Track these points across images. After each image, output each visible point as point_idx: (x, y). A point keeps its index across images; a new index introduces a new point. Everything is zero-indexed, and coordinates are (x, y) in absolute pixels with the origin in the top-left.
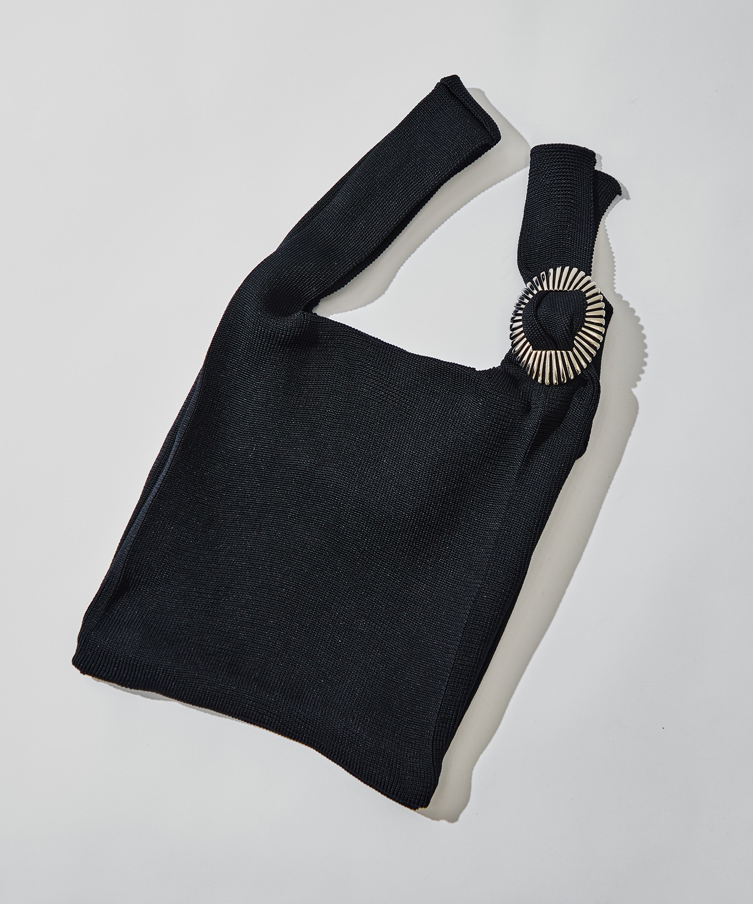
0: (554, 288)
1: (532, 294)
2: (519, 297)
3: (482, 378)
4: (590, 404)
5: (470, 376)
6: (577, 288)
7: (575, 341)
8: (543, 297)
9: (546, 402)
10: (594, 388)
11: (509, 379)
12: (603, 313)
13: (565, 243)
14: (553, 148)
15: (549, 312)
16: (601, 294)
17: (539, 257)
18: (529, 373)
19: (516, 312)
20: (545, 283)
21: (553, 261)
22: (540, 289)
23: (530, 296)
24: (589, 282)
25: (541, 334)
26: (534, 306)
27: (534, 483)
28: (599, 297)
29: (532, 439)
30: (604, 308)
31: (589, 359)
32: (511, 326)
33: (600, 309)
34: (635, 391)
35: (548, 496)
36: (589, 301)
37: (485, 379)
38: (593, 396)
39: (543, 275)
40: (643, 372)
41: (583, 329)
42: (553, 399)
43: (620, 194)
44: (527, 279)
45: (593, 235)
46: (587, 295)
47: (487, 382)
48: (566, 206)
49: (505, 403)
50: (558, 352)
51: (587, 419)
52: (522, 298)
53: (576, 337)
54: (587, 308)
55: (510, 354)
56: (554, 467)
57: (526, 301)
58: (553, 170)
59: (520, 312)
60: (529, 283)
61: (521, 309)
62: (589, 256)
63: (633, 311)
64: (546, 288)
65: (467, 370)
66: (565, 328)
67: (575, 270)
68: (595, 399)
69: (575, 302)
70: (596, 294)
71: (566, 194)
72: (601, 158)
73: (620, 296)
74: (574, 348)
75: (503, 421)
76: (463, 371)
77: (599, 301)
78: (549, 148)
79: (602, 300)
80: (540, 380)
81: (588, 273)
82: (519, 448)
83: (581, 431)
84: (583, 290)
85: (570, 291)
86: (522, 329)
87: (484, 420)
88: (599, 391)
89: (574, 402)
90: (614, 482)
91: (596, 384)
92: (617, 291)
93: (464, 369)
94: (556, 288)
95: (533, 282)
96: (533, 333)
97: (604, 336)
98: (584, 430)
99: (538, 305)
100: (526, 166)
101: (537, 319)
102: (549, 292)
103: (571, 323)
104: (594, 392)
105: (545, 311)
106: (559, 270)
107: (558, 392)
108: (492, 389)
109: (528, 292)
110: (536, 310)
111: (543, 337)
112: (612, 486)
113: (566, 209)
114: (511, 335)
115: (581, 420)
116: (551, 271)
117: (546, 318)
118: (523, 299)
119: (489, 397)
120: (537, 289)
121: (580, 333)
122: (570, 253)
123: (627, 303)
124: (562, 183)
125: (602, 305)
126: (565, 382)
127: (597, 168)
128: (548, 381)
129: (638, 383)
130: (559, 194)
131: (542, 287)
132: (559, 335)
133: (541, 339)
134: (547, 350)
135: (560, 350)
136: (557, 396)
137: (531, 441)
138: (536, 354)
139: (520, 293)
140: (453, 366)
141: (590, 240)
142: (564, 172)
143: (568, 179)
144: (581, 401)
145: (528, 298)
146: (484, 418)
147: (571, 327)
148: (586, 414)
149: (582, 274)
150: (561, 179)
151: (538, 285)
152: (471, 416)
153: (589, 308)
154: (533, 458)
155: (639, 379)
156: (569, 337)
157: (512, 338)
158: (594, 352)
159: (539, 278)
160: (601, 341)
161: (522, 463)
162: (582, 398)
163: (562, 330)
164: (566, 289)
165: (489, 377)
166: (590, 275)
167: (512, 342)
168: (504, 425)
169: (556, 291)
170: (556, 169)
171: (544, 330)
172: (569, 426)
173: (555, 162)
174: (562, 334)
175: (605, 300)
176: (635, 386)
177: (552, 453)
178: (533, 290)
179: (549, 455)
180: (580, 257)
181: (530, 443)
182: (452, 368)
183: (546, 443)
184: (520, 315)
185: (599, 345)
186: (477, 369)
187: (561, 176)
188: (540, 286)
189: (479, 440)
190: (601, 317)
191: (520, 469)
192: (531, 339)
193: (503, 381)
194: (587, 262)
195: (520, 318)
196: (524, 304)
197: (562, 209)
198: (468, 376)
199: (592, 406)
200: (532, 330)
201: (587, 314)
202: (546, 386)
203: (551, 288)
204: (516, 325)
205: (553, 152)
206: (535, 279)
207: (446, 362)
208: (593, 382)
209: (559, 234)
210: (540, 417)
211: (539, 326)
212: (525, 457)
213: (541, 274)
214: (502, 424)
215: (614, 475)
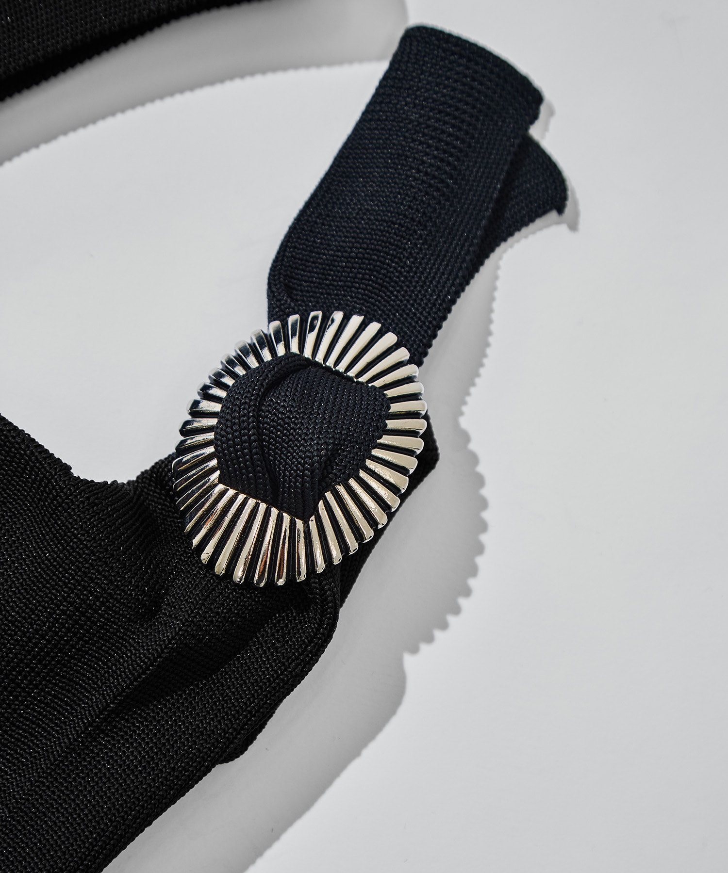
0: (326, 358)
1: (273, 351)
2: (241, 345)
3: (76, 497)
4: (297, 659)
5: (49, 482)
6: (378, 383)
7: (321, 503)
8: (293, 372)
9: (198, 613)
10: (320, 625)
11: (138, 524)
12: (411, 464)
13: (395, 268)
14: (456, 45)
15: (290, 411)
16: (426, 417)
17: (323, 274)
18: (189, 526)
19: (219, 375)
20: (311, 338)
21: (351, 297)
22: (294, 348)
23: (267, 356)
24: (409, 380)
25: (252, 458)
26: (262, 384)
27: (93, 787)
28: (419, 425)
29: (132, 684)
30: (418, 452)
31: (336, 555)
32: (196, 403)
33: (409, 452)
34: (410, 662)
35: (112, 832)
36: (391, 424)
37: (83, 502)
38: (310, 642)
39: (315, 318)
40: (444, 626)
41: (352, 482)
42: (218, 613)
43: (560, 210)
44: (276, 312)
45: (464, 277)
46: (395, 408)
47: (84, 513)
48: (430, 186)
49: (104, 576)
50: (274, 512)
51: (274, 688)
52: (245, 351)
53: (329, 495)
54: (380, 438)
55: (166, 466)
56: (153, 769)
57: (253, 362)
58: (436, 93)
59: (229, 381)
60: (277, 323)
61: (234, 375)
62: (434, 319)
63: (480, 481)
64: (308, 353)
65: (49, 464)
66: (312, 465)
67: (390, 338)
68: (311, 652)
69: (359, 413)
70: (414, 415)
71: (442, 160)
72: (551, 113)
73: (466, 437)
74: (313, 518)
75: (83, 614)
76: (41, 464)
77: (413, 433)
78: (447, 42)
79: (421, 432)
80: (205, 556)
81: (417, 359)
82: (94, 689)
83: (250, 712)
84: (390, 393)
85: (358, 383)
86: (213, 422)
87: (41, 596)
88: (328, 638)
89: (263, 636)
90: (277, 847)
91: (329, 619)
92: (464, 422)
93: (45, 459)
94: (330, 363)
95: (284, 324)
96: (235, 444)
97: (391, 516)
98: (258, 711)
99: (275, 385)
100: (379, 59)
101: (257, 417)
102: (311, 363)
103: (329, 459)
104: (315, 634)
105: (283, 406)
106: (356, 321)
107: (236, 601)
108: (88, 532)
109: (264, 341)
110: (265, 395)
111: (253, 464)
112: (269, 854)
113: (427, 193)
114: (187, 423)
115: (261, 687)
116: (338, 316)
117: (279, 424)
118: (247, 354)
119: (72, 547)
120: (287, 346)
121: (341, 489)
122: (396, 296)
123: (474, 459)
124: (443, 132)
125: (418, 445)
126: (262, 585)
127: (535, 132)
128: (224, 566)
129: (424, 648)
130: (427, 154)
131: (302, 345)
132: (291, 475)
133: (247, 467)
134: (250, 495)
135: (281, 509)
136: (230, 609)
137: (128, 687)
138: (222, 494)
139: (248, 338)
140: (23, 440)
141: (453, 285)
142: (457, 109)
143: (460, 129)
144: (279, 642)
145: (259, 358)
146: (41, 590)
147: (326, 468)
148: (278, 676)
149: (403, 354)
150: (445, 123)
151: (294, 335)
152: (14, 573)
153: (386, 440)
154: (115, 727)
155: (430, 639)
156: (313, 488)
157: (186, 431)
158: (353, 545)
159: (304, 321)
160: (380, 526)
161: (86, 729)
162: (283, 636)
163: (303, 466)
164: (352, 373)
165: (93, 502)
166: (419, 364)
167: (182, 442)
168: (82, 627)
169: (328, 369)
170: (444, 96)
171: (262, 447)
172: (229, 687)
173: (448, 78)
174: (298, 475)
175: (428, 436)
176: (415, 650)
177: (164, 735)
178: (278, 341)
179: (155, 735)
180: (415, 314)
181: (123, 691)
182: (18, 443)
183: (160, 703)
184: (224, 386)
185: (372, 535)
186: (76, 472)
187: (448, 114)
188: (297, 337)
189: (10, 635)
190: (402, 470)
191: (75, 740)
192: (225, 455)
193: (122, 524)
194: (426, 331)
195: (223, 394)
196: (245, 366)
197: (419, 189)
198: (47, 478)
199: (300, 664)
200: (235, 437)
201: (376, 452)
202: (214, 574)
203: (319, 358)
204: (207, 406)
205: (453, 53)
206: (293, 318)
207: (11, 424)
208: (323, 613)
209: (390, 243)
210: (170, 643)
211: (254, 434)
212: (98, 717)
213: (312, 314)
214: (76, 622)
215: (284, 829)
